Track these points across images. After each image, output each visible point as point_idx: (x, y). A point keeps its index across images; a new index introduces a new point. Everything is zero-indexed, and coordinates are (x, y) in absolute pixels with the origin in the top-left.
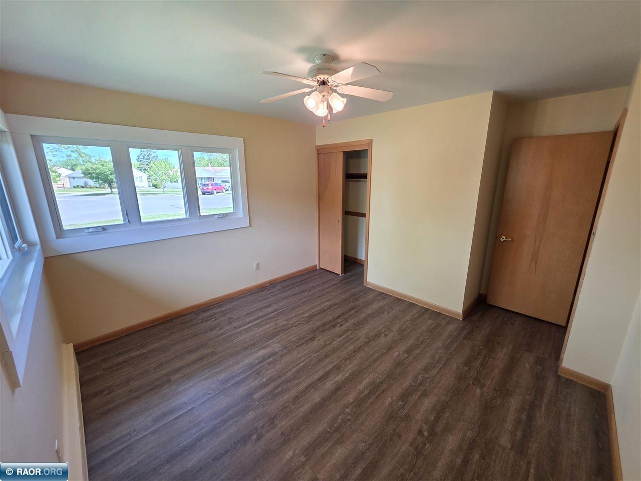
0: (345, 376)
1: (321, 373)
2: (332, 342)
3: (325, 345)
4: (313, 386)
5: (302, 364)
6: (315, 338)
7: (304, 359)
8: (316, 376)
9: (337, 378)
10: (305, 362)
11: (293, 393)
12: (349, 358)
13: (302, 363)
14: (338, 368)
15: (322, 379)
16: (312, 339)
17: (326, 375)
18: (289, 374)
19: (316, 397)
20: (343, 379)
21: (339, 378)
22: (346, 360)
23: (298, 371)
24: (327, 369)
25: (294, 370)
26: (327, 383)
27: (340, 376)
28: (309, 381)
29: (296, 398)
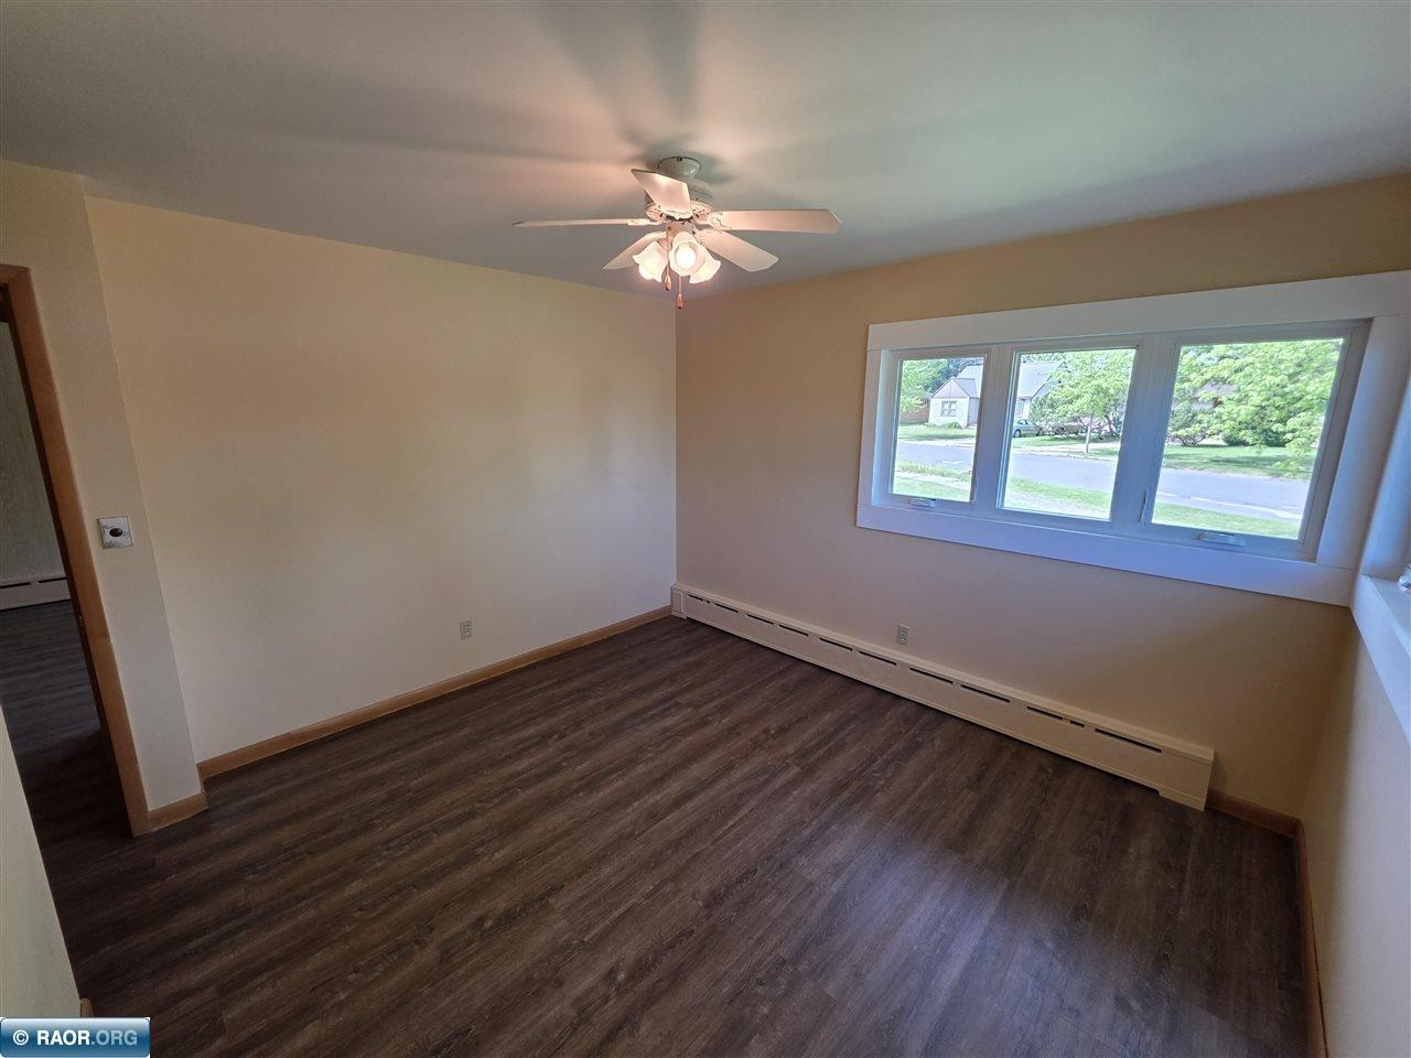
0: (642, 800)
1: (689, 806)
2: (656, 889)
3: (675, 878)
4: (703, 785)
5: (731, 823)
6: (707, 906)
7: (730, 836)
8: (698, 800)
9: (658, 797)
10: (725, 828)
11: (737, 775)
12: (624, 839)
13: (732, 826)
14: (653, 816)
15: (687, 796)
16: (714, 900)
17: (678, 802)
18: (753, 804)
19: (696, 771)
20: (646, 797)
21: (653, 798)
22: (631, 835)
23: (737, 808)
24: (676, 814)
25: (744, 812)
26: (678, 789)
27: (652, 800)
28: (711, 792)
29: (730, 767)
